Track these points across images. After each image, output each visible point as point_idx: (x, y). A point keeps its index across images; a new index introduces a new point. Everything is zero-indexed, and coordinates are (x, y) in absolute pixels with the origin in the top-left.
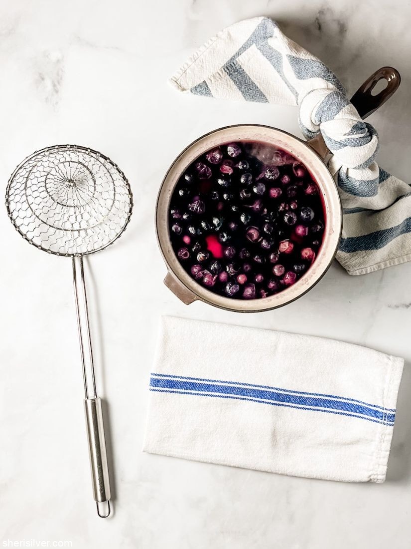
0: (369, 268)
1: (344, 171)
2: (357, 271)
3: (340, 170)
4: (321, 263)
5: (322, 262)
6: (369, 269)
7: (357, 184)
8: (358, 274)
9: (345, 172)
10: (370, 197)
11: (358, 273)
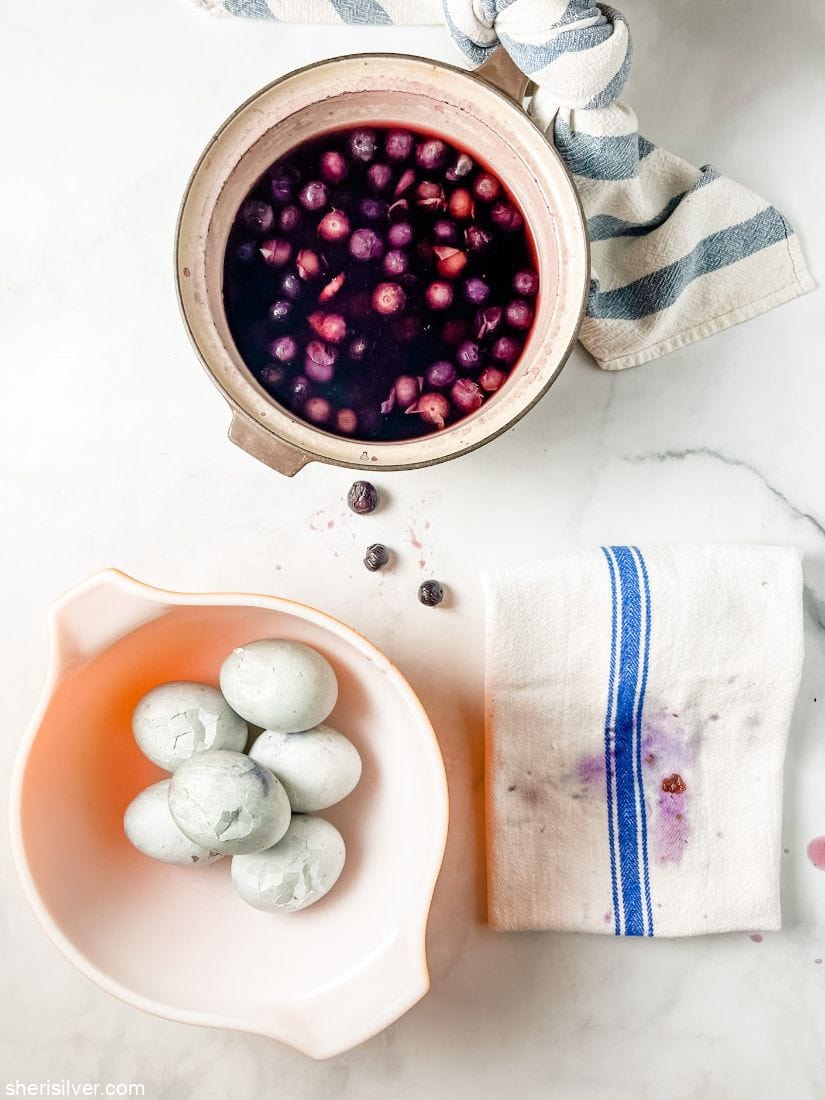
0: (642, 353)
1: (564, 118)
2: (618, 360)
3: (555, 120)
4: (559, 328)
5: (561, 325)
6: (641, 355)
7: (596, 146)
8: (621, 367)
9: (567, 120)
10: (626, 181)
11: (619, 364)
